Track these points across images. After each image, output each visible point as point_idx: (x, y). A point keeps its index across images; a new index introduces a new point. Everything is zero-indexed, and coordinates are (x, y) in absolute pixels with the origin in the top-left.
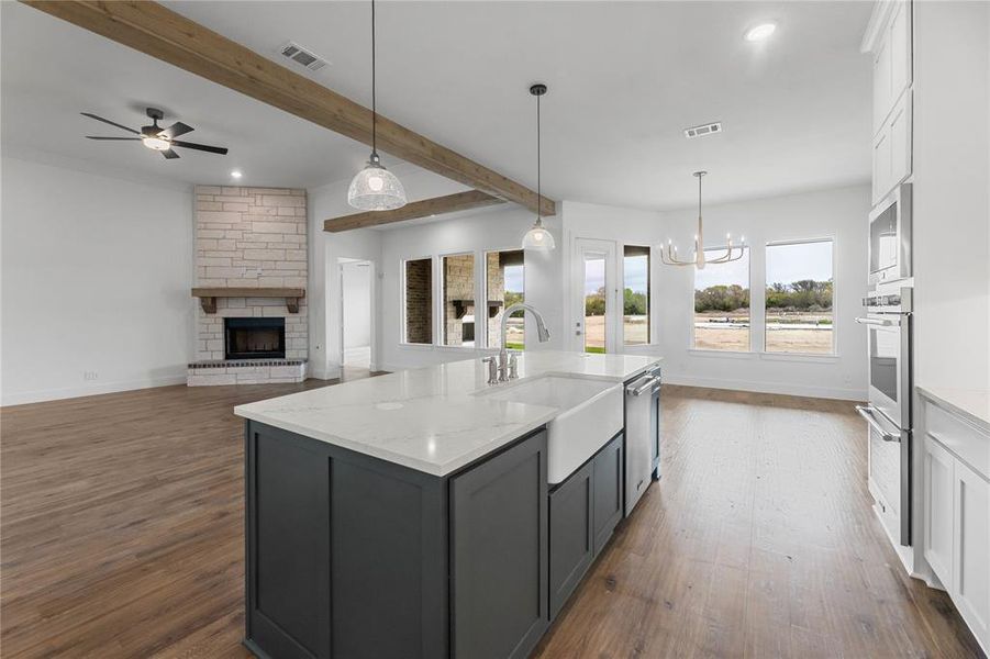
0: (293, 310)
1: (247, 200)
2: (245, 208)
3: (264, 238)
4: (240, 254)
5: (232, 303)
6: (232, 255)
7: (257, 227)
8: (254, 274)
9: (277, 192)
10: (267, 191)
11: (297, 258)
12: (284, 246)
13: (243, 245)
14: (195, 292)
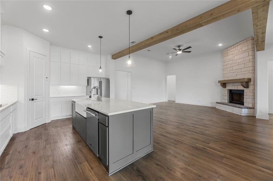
0: (247, 87)
1: (233, 50)
2: (233, 52)
3: (238, 61)
4: (231, 68)
5: (230, 85)
6: (229, 69)
7: (236, 58)
8: (235, 74)
9: (241, 42)
10: (238, 44)
11: (248, 66)
12: (244, 62)
13: (233, 65)
14: (219, 82)
